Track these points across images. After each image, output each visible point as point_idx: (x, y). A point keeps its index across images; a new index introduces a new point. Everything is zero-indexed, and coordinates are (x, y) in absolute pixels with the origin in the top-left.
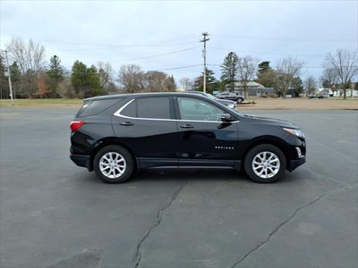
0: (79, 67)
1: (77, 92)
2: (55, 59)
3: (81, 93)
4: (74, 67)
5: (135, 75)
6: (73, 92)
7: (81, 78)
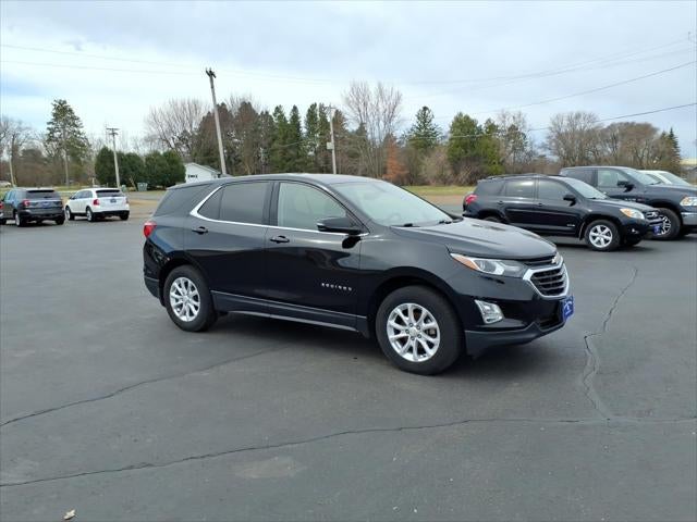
0: (463, 124)
1: (456, 173)
2: (424, 115)
3: (463, 175)
4: (454, 127)
5: (581, 133)
6: (449, 173)
7: (465, 146)
